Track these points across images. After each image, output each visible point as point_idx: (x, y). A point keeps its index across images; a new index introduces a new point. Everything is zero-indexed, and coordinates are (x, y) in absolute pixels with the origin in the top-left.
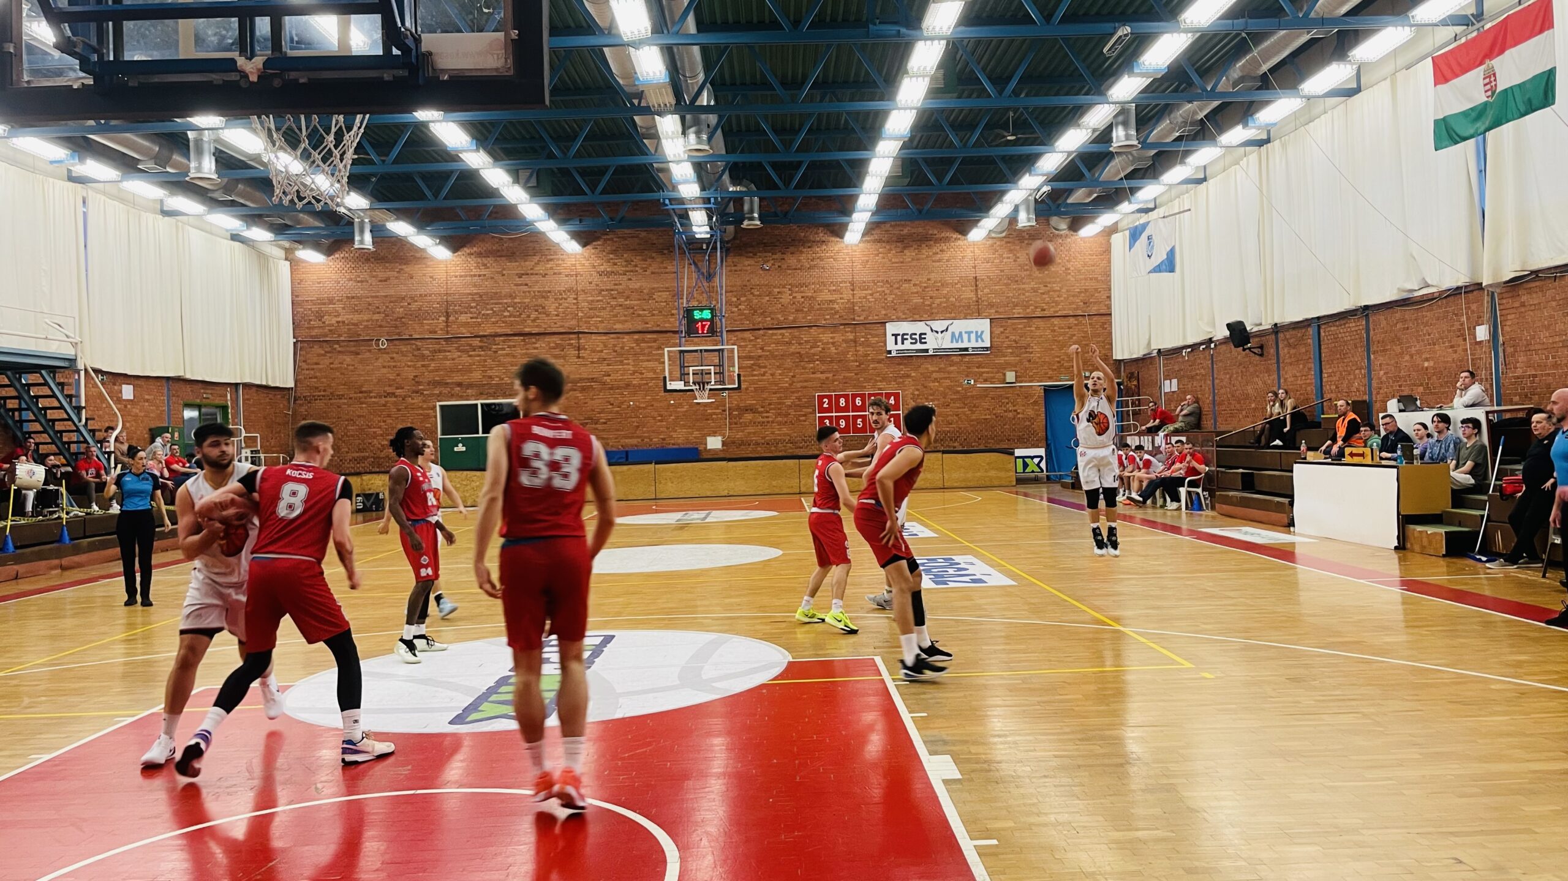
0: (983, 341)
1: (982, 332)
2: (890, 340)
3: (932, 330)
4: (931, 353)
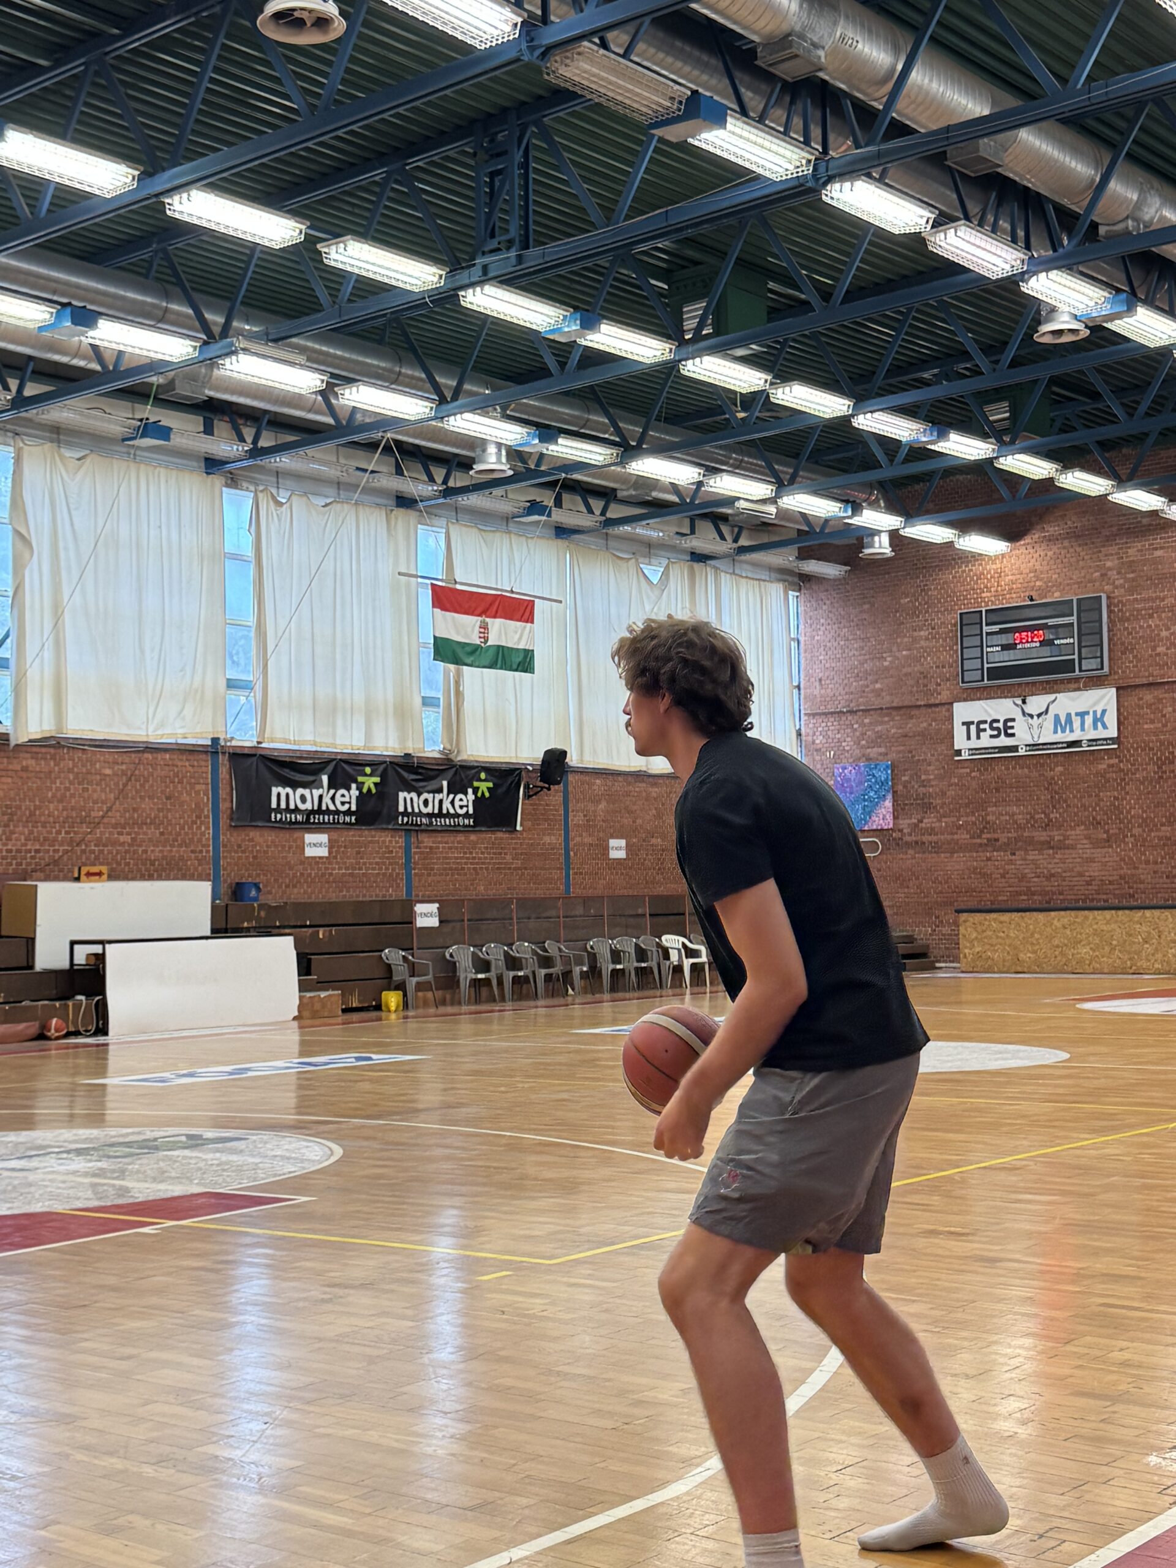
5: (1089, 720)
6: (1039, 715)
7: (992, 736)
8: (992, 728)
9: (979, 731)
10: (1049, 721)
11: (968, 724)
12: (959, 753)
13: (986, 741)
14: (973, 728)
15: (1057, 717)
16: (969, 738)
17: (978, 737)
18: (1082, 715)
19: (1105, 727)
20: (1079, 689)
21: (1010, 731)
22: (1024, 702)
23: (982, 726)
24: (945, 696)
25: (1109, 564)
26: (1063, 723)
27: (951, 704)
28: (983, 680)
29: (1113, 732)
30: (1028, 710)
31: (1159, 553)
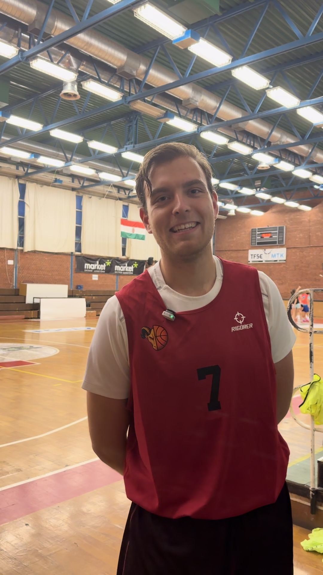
5: (279, 255)
6: (268, 254)
7: (257, 258)
8: (257, 256)
9: (254, 257)
10: (271, 255)
11: (252, 255)
12: (249, 262)
13: (256, 259)
14: (253, 256)
15: (272, 255)
16: (252, 258)
17: (254, 258)
18: (278, 254)
19: (283, 257)
20: (277, 248)
21: (261, 257)
22: (265, 250)
23: (255, 256)
24: (247, 248)
25: (286, 219)
26: (274, 256)
27: (248, 250)
28: (256, 245)
29: (285, 258)
30: (266, 253)
31: (298, 217)
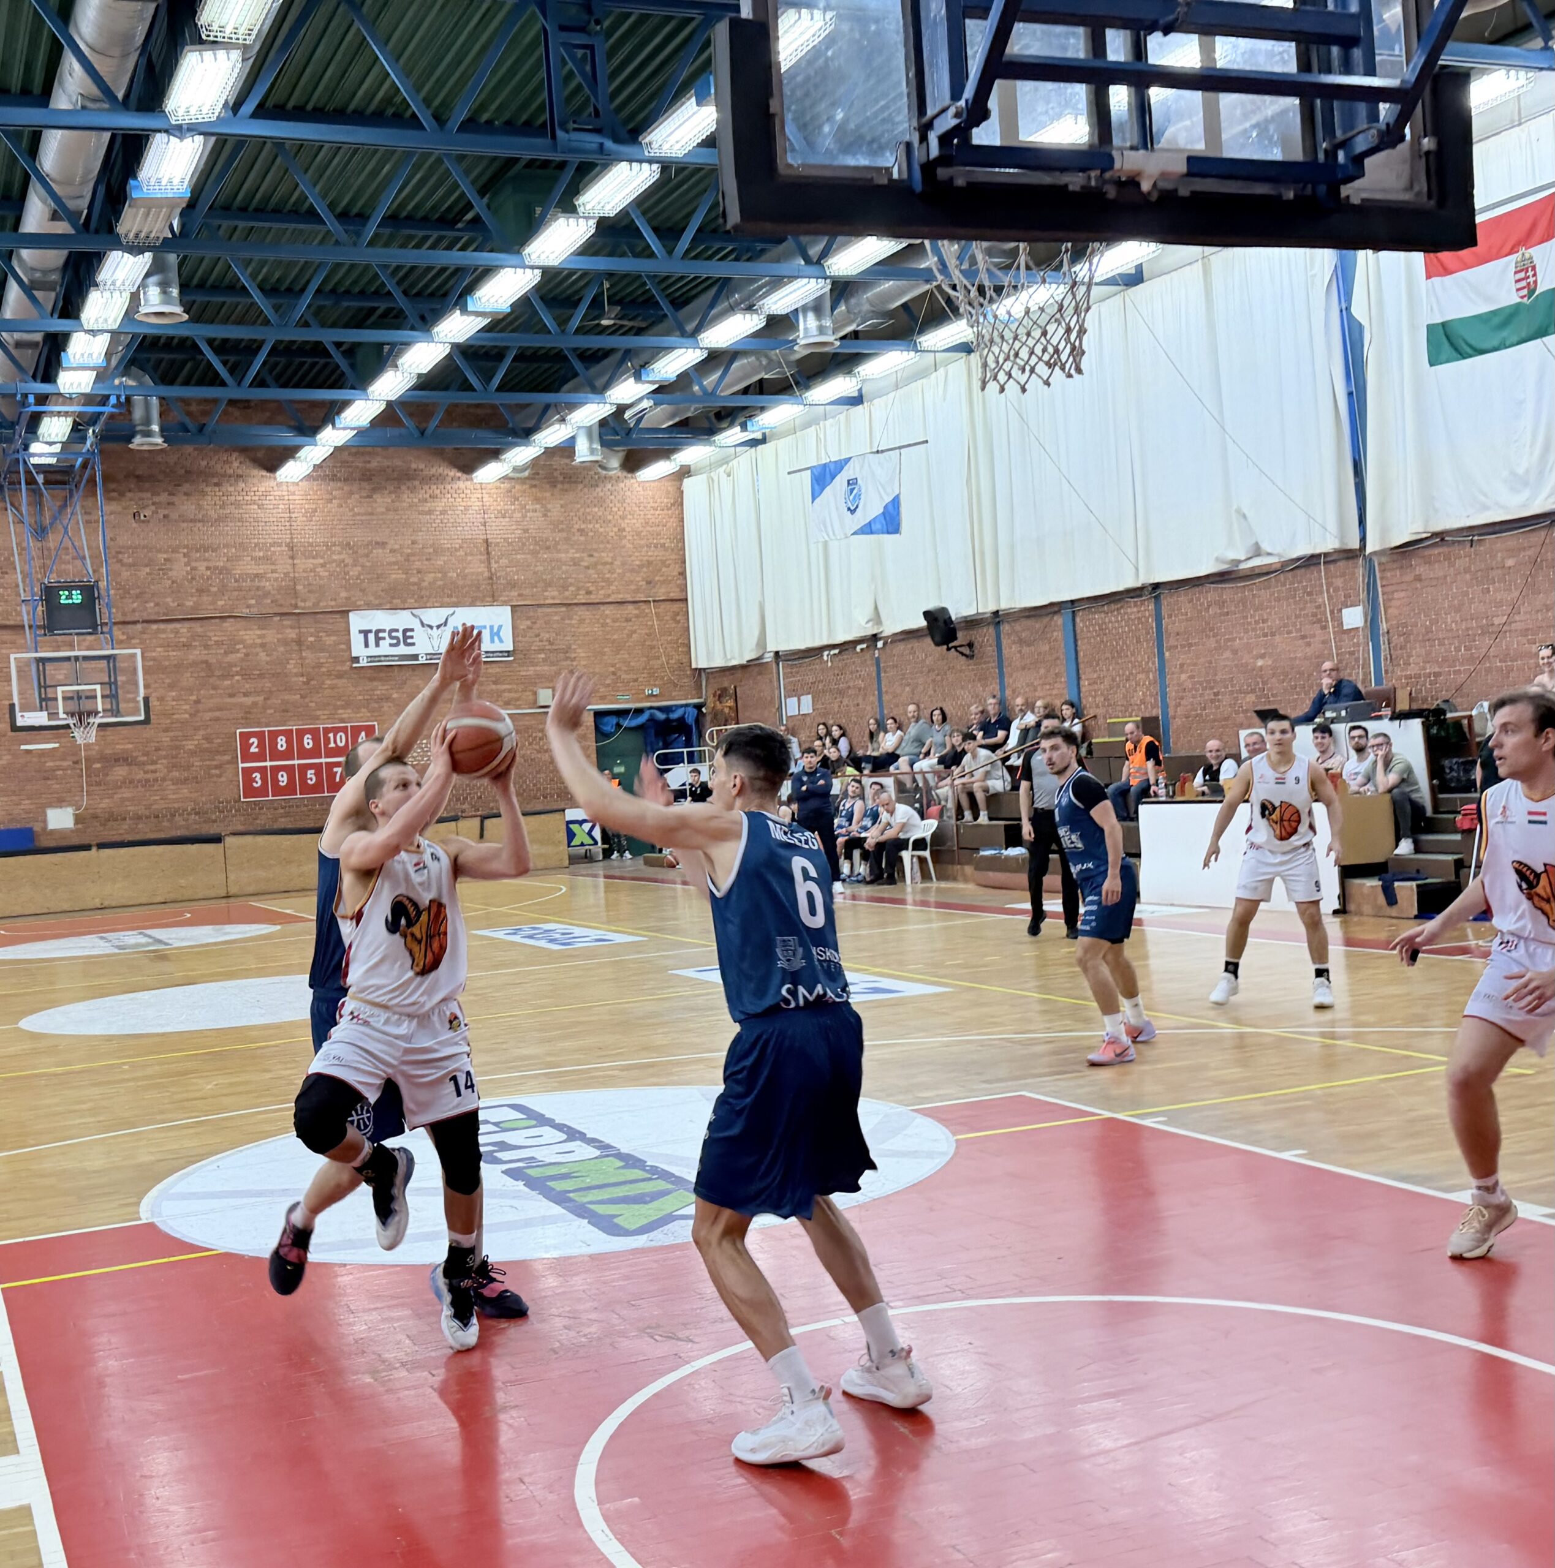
0: (501, 641)
1: (500, 627)
2: (357, 640)
3: (423, 624)
4: (422, 661)
